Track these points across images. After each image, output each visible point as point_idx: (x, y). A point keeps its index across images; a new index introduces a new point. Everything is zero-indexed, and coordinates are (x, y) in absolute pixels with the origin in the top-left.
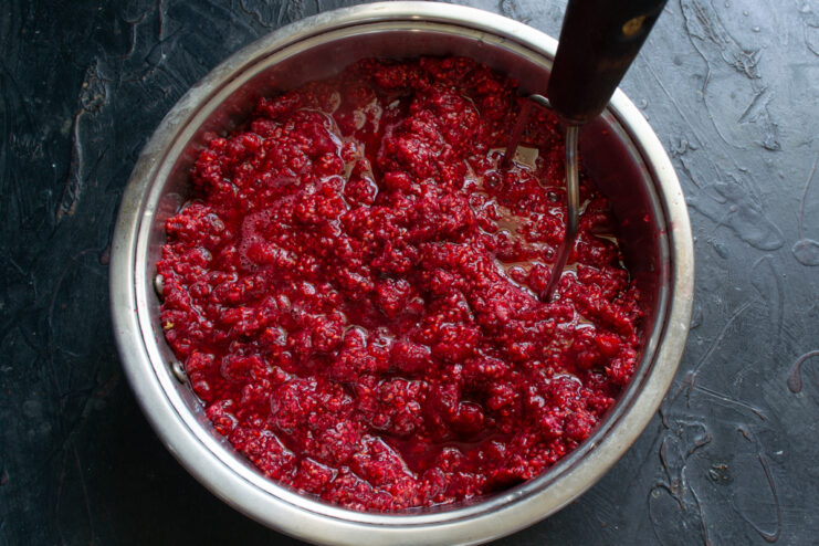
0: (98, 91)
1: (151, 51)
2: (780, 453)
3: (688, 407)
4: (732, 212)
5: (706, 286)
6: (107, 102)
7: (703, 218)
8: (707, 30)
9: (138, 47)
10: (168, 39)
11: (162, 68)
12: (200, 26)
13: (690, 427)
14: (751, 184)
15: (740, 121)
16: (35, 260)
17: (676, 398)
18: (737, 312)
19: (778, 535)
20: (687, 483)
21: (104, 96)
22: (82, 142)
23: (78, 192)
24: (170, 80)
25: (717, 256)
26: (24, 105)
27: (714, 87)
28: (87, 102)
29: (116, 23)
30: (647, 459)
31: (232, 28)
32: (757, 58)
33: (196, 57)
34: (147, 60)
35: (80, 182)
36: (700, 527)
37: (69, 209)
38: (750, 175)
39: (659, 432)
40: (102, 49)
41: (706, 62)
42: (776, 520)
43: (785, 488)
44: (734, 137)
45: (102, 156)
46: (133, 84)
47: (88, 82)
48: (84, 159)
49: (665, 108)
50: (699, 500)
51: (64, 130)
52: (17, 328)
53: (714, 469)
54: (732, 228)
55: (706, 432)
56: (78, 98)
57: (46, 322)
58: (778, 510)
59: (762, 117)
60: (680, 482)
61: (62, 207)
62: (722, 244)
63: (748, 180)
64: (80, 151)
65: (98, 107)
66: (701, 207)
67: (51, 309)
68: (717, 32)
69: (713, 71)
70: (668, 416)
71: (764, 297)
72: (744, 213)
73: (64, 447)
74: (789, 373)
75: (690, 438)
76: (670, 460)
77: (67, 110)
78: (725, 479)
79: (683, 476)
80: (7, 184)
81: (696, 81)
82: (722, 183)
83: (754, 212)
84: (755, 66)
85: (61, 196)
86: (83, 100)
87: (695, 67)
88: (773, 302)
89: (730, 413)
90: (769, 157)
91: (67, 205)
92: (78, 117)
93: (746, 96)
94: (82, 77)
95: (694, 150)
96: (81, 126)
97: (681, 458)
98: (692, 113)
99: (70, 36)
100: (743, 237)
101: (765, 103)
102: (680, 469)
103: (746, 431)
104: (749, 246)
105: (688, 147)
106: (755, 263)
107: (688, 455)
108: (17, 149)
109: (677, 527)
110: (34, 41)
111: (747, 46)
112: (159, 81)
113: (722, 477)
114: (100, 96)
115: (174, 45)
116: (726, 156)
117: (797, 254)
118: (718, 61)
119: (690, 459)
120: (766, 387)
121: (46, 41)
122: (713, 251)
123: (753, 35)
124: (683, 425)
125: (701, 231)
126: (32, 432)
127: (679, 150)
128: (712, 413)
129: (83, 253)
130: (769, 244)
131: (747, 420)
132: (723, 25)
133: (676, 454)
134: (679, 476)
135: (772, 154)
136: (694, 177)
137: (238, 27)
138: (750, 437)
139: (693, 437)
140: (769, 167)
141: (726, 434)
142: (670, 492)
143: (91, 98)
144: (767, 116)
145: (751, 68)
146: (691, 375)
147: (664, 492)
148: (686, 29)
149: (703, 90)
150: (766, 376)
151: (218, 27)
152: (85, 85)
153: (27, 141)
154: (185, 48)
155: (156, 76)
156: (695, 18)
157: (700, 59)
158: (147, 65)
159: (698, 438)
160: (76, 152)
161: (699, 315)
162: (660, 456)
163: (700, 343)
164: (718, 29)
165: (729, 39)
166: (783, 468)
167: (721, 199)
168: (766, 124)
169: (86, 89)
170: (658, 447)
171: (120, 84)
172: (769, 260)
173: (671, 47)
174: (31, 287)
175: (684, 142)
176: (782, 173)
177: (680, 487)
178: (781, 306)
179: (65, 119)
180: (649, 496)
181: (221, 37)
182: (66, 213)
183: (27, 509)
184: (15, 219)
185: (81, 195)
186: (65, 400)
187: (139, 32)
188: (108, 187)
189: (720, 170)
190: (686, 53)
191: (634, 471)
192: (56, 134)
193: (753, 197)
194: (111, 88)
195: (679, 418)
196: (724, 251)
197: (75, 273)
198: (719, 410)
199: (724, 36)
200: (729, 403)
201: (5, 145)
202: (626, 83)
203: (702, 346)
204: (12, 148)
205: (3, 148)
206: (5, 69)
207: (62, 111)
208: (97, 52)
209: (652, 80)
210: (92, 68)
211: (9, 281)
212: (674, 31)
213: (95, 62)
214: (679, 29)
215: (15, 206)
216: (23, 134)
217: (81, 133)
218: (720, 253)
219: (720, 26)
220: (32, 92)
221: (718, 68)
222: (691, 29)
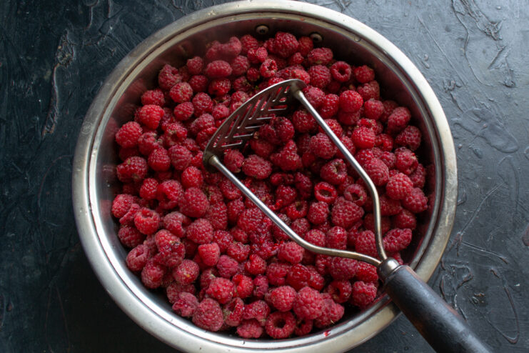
0: (69, 51)
1: (103, 24)
2: (519, 285)
3: (458, 255)
4: (485, 128)
5: (468, 176)
6: (74, 59)
7: (465, 132)
8: (466, 8)
9: (94, 22)
10: (113, 17)
11: (110, 36)
12: (135, 8)
13: (459, 269)
14: (496, 109)
15: (489, 68)
16: (29, 163)
17: (450, 250)
18: (489, 193)
19: (517, 339)
20: (458, 305)
21: (72, 54)
22: (58, 84)
23: (56, 118)
24: (115, 43)
25: (475, 157)
26: (19, 61)
27: (472, 46)
28: (61, 59)
29: (80, 6)
31: (156, 9)
32: (499, 27)
33: (132, 29)
34: (100, 30)
35: (57, 111)
37: (50, 129)
38: (496, 104)
39: (439, 272)
40: (70, 24)
41: (466, 29)
42: (516, 329)
43: (522, 308)
44: (485, 79)
45: (71, 94)
46: (91, 46)
47: (61, 45)
48: (60, 95)
49: (440, 60)
50: (466, 317)
51: (46, 77)
52: (18, 208)
53: (475, 296)
54: (485, 138)
55: (470, 272)
56: (55, 56)
57: (36, 203)
58: (518, 323)
59: (503, 66)
60: (454, 305)
61: (46, 128)
62: (479, 149)
63: (495, 107)
64: (57, 91)
65: (68, 62)
66: (464, 125)
67: (40, 195)
68: (473, 9)
69: (471, 36)
70: (445, 262)
71: (506, 183)
72: (492, 128)
73: (50, 286)
74: (522, 233)
75: (459, 276)
76: (447, 291)
77: (48, 65)
78: (483, 303)
79: (455, 301)
80: (9, 113)
81: (460, 42)
82: (478, 109)
83: (499, 127)
84: (498, 32)
85: (45, 121)
86: (59, 57)
87: (459, 34)
88: (512, 186)
89: (485, 259)
90: (508, 91)
91: (49, 126)
92: (55, 69)
93: (492, 51)
94: (57, 42)
95: (459, 87)
96: (57, 75)
97: (454, 289)
98: (458, 63)
99: (49, 15)
100: (493, 144)
101: (505, 56)
102: (453, 297)
103: (496, 271)
104: (495, 150)
105: (455, 85)
106: (500, 161)
107: (459, 287)
108: (15, 90)
110: (25, 19)
111: (493, 19)
112: (108, 45)
113: (480, 301)
114: (70, 55)
115: (118, 21)
116: (480, 91)
117: (527, 155)
118: (474, 29)
119: (460, 289)
120: (509, 242)
121: (34, 19)
122: (472, 153)
123: (497, 12)
124: (454, 268)
125: (464, 140)
126: (28, 276)
127: (450, 88)
128: (473, 259)
129: (60, 158)
130: (509, 149)
131: (496, 264)
132: (477, 5)
133: (450, 286)
134: (453, 301)
135: (510, 89)
136: (459, 105)
137: (160, 8)
138: (499, 275)
139: (461, 275)
140: (509, 98)
141: (482, 273)
143: (64, 56)
144: (506, 65)
145: (495, 33)
146: (459, 235)
148: (453, 8)
149: (465, 48)
150: (509, 235)
151: (146, 9)
152: (60, 47)
153: (22, 84)
154: (125, 23)
155: (106, 42)
156: (459, 1)
157: (462, 28)
158: (100, 34)
159: (465, 276)
160: (54, 91)
161: (464, 196)
162: (440, 288)
163: (465, 214)
164: (474, 8)
165: (481, 15)
166: (521, 295)
167: (478, 119)
168: (506, 70)
169: (60, 50)
170: (438, 282)
171: (83, 46)
172: (509, 159)
174: (26, 181)
175: (453, 82)
176: (516, 102)
178: (517, 189)
179: (47, 70)
181: (149, 15)
182: (48, 132)
183: (26, 327)
184: (15, 136)
185: (58, 120)
186: (49, 256)
187: (95, 12)
188: (76, 115)
189: (477, 101)
190: (453, 23)
192: (41, 80)
193: (499, 118)
194: (77, 50)
195: (452, 263)
196: (480, 154)
197: (55, 171)
198: (478, 258)
199: (477, 12)
200: (485, 253)
201: (7, 87)
202: (414, 43)
203: (467, 216)
204: (12, 89)
205: (6, 90)
206: (7, 37)
207: (45, 64)
208: (67, 26)
209: (431, 42)
210: (64, 36)
211: (11, 177)
212: (446, 11)
213: (66, 33)
214: (448, 7)
215: (15, 128)
216: (19, 80)
217: (58, 80)
218: (477, 155)
219: (475, 6)
220: (25, 52)
221: (473, 33)
222: (456, 8)
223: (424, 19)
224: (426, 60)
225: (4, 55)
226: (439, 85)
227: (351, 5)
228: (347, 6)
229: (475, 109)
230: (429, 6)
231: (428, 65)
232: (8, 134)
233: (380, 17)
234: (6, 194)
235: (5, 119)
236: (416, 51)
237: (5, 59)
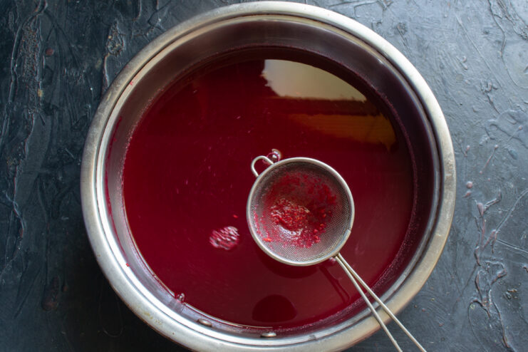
0: (119, 41)
1: (152, 16)
3: (493, 252)
4: (520, 130)
5: (504, 176)
6: (124, 49)
7: (501, 133)
8: (503, 12)
9: (143, 13)
10: (162, 9)
11: (158, 27)
12: (183, 1)
13: (494, 265)
15: (525, 71)
16: (81, 150)
17: (485, 247)
18: (523, 193)
20: (492, 300)
21: (122, 45)
22: (109, 74)
25: (510, 158)
26: (71, 50)
27: (509, 49)
28: (112, 49)
30: (467, 285)
33: (180, 21)
34: (149, 22)
36: (500, 328)
39: (475, 268)
40: (119, 14)
41: (503, 32)
44: (521, 82)
46: (140, 37)
47: (112, 35)
49: (478, 62)
50: (500, 311)
51: (97, 66)
52: (71, 193)
53: (509, 292)
55: (504, 269)
56: (105, 46)
60: (488, 299)
62: (514, 150)
64: (108, 79)
65: (118, 51)
66: (501, 126)
68: (510, 12)
69: (508, 39)
70: (480, 258)
72: (527, 131)
75: (494, 272)
76: (482, 286)
77: (98, 53)
79: (490, 296)
80: (62, 100)
81: (497, 45)
82: (513, 111)
86: (109, 47)
87: (497, 36)
89: (518, 257)
92: (106, 58)
94: (108, 32)
95: (496, 89)
96: (108, 63)
97: (488, 285)
98: (495, 65)
99: (99, 5)
100: (527, 146)
102: (487, 292)
105: (492, 87)
107: (493, 282)
108: (67, 78)
109: (486, 327)
110: (76, 7)
113: (514, 297)
114: (120, 45)
115: (166, 12)
116: (516, 94)
118: (511, 32)
119: (494, 285)
121: (84, 8)
122: (508, 154)
124: (489, 264)
125: (500, 141)
127: (487, 89)
128: (507, 257)
132: (514, 9)
133: (485, 281)
134: (487, 295)
136: (496, 107)
139: (496, 271)
141: (516, 270)
142: (481, 306)
143: (114, 46)
146: (494, 233)
147: (478, 305)
148: (491, 10)
152: (110, 37)
153: (74, 71)
154: (173, 15)
155: (155, 34)
156: (496, 4)
157: (500, 30)
158: (149, 25)
159: (499, 272)
160: (105, 80)
161: (499, 195)
162: (476, 283)
163: (500, 212)
165: (518, 18)
167: (513, 121)
169: (110, 40)
170: (474, 277)
171: (132, 37)
173: (481, 23)
174: (79, 167)
175: (490, 84)
177: (488, 303)
179: (98, 59)
180: (469, 308)
184: (67, 123)
187: (144, 3)
189: (513, 103)
190: (491, 26)
191: (459, 292)
192: (92, 68)
194: (127, 40)
195: (487, 259)
196: (515, 155)
198: (511, 255)
199: (514, 15)
200: (518, 251)
201: (59, 75)
202: (453, 45)
203: (501, 215)
204: (65, 77)
205: (59, 77)
206: (58, 25)
207: (96, 54)
208: (117, 16)
209: (470, 43)
210: (114, 26)
211: (65, 162)
212: (483, 12)
213: (116, 23)
214: (486, 10)
215: (67, 114)
216: (71, 68)
217: (108, 69)
218: (512, 156)
219: (512, 9)
220: (76, 41)
221: (511, 36)
222: (493, 11)
223: (462, 20)
224: (464, 62)
225: (56, 43)
226: (477, 86)
227: (393, 4)
228: (388, 6)
229: (511, 111)
230: (468, 8)
231: (466, 66)
232: (61, 120)
233: (420, 17)
234: (60, 178)
235: (58, 106)
236: (455, 52)
237: (57, 47)
